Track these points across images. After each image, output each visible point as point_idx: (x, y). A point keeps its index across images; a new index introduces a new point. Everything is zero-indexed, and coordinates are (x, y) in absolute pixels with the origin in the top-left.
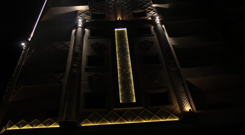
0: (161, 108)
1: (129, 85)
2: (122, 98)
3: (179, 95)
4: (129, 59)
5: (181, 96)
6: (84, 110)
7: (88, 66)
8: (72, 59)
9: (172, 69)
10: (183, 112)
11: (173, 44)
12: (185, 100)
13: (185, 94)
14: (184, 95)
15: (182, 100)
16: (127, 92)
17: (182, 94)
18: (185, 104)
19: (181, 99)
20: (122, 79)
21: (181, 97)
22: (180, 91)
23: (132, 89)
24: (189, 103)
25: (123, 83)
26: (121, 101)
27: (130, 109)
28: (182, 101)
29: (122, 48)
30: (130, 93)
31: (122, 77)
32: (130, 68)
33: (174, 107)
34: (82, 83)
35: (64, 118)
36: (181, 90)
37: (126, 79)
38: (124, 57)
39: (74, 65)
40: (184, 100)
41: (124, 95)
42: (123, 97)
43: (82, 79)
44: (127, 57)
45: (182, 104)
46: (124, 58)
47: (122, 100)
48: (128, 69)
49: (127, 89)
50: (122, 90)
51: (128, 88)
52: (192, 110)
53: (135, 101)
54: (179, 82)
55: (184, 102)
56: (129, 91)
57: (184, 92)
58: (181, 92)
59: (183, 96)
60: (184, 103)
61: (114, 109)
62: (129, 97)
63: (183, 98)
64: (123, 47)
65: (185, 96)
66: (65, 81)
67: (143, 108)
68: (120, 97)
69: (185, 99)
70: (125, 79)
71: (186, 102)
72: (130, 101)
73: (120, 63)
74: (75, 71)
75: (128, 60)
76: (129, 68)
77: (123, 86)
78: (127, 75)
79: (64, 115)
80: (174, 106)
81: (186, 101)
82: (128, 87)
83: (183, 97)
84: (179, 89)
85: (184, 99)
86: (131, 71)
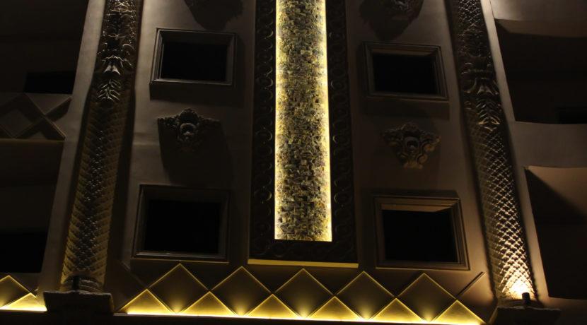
0: (421, 273)
1: (314, 169)
2: (284, 220)
3: (495, 232)
4: (323, 60)
5: (501, 235)
6: (141, 254)
7: (162, 77)
8: (102, 39)
9: (482, 123)
10: (498, 297)
11: (497, 17)
12: (514, 256)
13: (515, 231)
14: (510, 234)
15: (504, 251)
16: (305, 198)
17: (505, 230)
18: (512, 269)
19: (498, 249)
20: (290, 143)
21: (502, 239)
22: (498, 217)
23: (322, 190)
24: (525, 265)
25: (290, 162)
26: (278, 234)
27: (306, 268)
28: (500, 257)
29: (298, 10)
30: (312, 205)
31: (289, 132)
32: (322, 102)
33: (470, 274)
34: (137, 143)
35: (63, 279)
36: (502, 213)
37: (303, 144)
38: (302, 52)
39: (108, 68)
40: (510, 255)
41: (292, 209)
42: (287, 216)
43: (139, 127)
44: (314, 52)
45: (501, 266)
46: (305, 57)
47: (284, 227)
48: (315, 106)
49: (304, 188)
50: (287, 190)
51: (308, 183)
52: (532, 296)
53: (327, 236)
54: (501, 178)
55: (510, 260)
56: (312, 196)
57: (513, 222)
58: (503, 221)
59: (506, 238)
60: (506, 265)
61: (251, 262)
62: (309, 220)
63: (508, 247)
64: (302, 8)
65: (516, 239)
66: (70, 128)
67: (355, 266)
68: (277, 217)
69: (514, 250)
70: (299, 143)
71: (516, 264)
72: (312, 237)
73: (285, 76)
74: (110, 94)
75: (317, 66)
76: (317, 101)
77: (289, 173)
78: (308, 128)
79: (65, 269)
80: (469, 269)
81: (516, 259)
82: (310, 178)
83: (507, 243)
84: (497, 210)
85: (508, 251)
86: (325, 117)
